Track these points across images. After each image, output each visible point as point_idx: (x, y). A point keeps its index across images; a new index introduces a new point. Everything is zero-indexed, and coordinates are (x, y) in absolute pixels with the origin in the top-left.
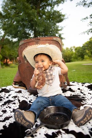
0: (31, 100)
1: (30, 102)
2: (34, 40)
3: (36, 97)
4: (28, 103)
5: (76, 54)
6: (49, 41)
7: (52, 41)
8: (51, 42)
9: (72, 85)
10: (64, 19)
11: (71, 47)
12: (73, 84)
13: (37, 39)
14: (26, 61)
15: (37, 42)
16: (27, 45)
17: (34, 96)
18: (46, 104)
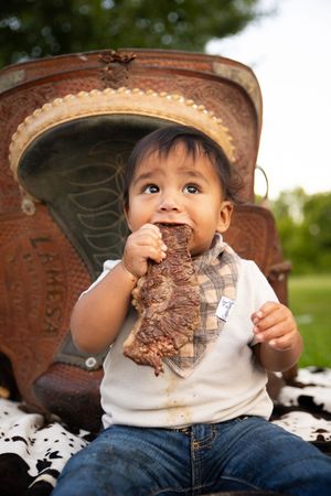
0: (54, 455)
1: (42, 465)
2: (95, 64)
3: (85, 438)
4: (33, 472)
7: (208, 83)
8: (203, 85)
9: (312, 385)
10: (261, 14)
11: (283, 194)
12: (318, 378)
13: (117, 59)
14: (27, 202)
15: (110, 79)
16: (43, 95)
17: (70, 435)
18: (166, 478)
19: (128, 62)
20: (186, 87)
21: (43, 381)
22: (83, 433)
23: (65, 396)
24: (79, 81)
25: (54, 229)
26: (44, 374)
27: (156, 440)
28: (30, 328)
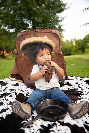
0: (28, 93)
2: (32, 32)
3: (34, 90)
4: (25, 95)
5: (76, 47)
6: (48, 34)
8: (50, 34)
9: (70, 79)
13: (36, 31)
14: (23, 54)
15: (35, 34)
16: (24, 37)
17: (31, 90)
18: (43, 97)
19: (37, 32)
20: (47, 35)
21: (27, 81)
22: (33, 89)
23: (30, 84)
24: (30, 35)
25: (28, 58)
26: (27, 80)
27: (42, 92)
28: (25, 73)
